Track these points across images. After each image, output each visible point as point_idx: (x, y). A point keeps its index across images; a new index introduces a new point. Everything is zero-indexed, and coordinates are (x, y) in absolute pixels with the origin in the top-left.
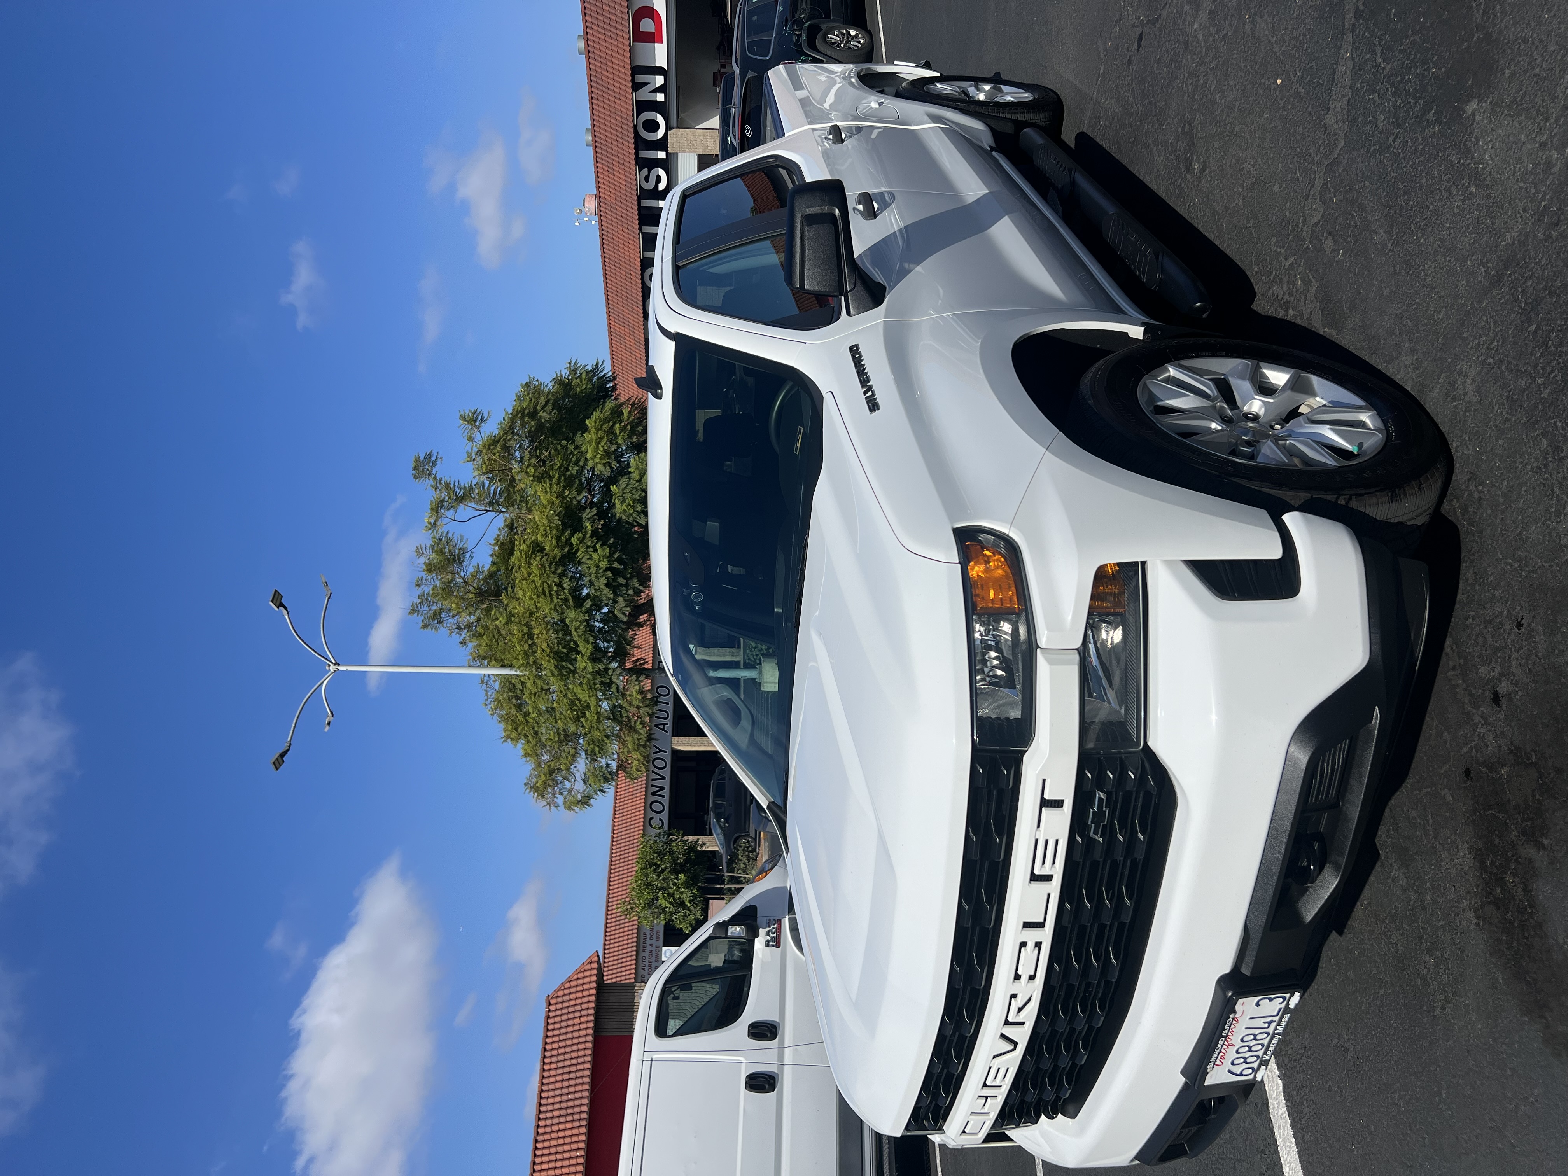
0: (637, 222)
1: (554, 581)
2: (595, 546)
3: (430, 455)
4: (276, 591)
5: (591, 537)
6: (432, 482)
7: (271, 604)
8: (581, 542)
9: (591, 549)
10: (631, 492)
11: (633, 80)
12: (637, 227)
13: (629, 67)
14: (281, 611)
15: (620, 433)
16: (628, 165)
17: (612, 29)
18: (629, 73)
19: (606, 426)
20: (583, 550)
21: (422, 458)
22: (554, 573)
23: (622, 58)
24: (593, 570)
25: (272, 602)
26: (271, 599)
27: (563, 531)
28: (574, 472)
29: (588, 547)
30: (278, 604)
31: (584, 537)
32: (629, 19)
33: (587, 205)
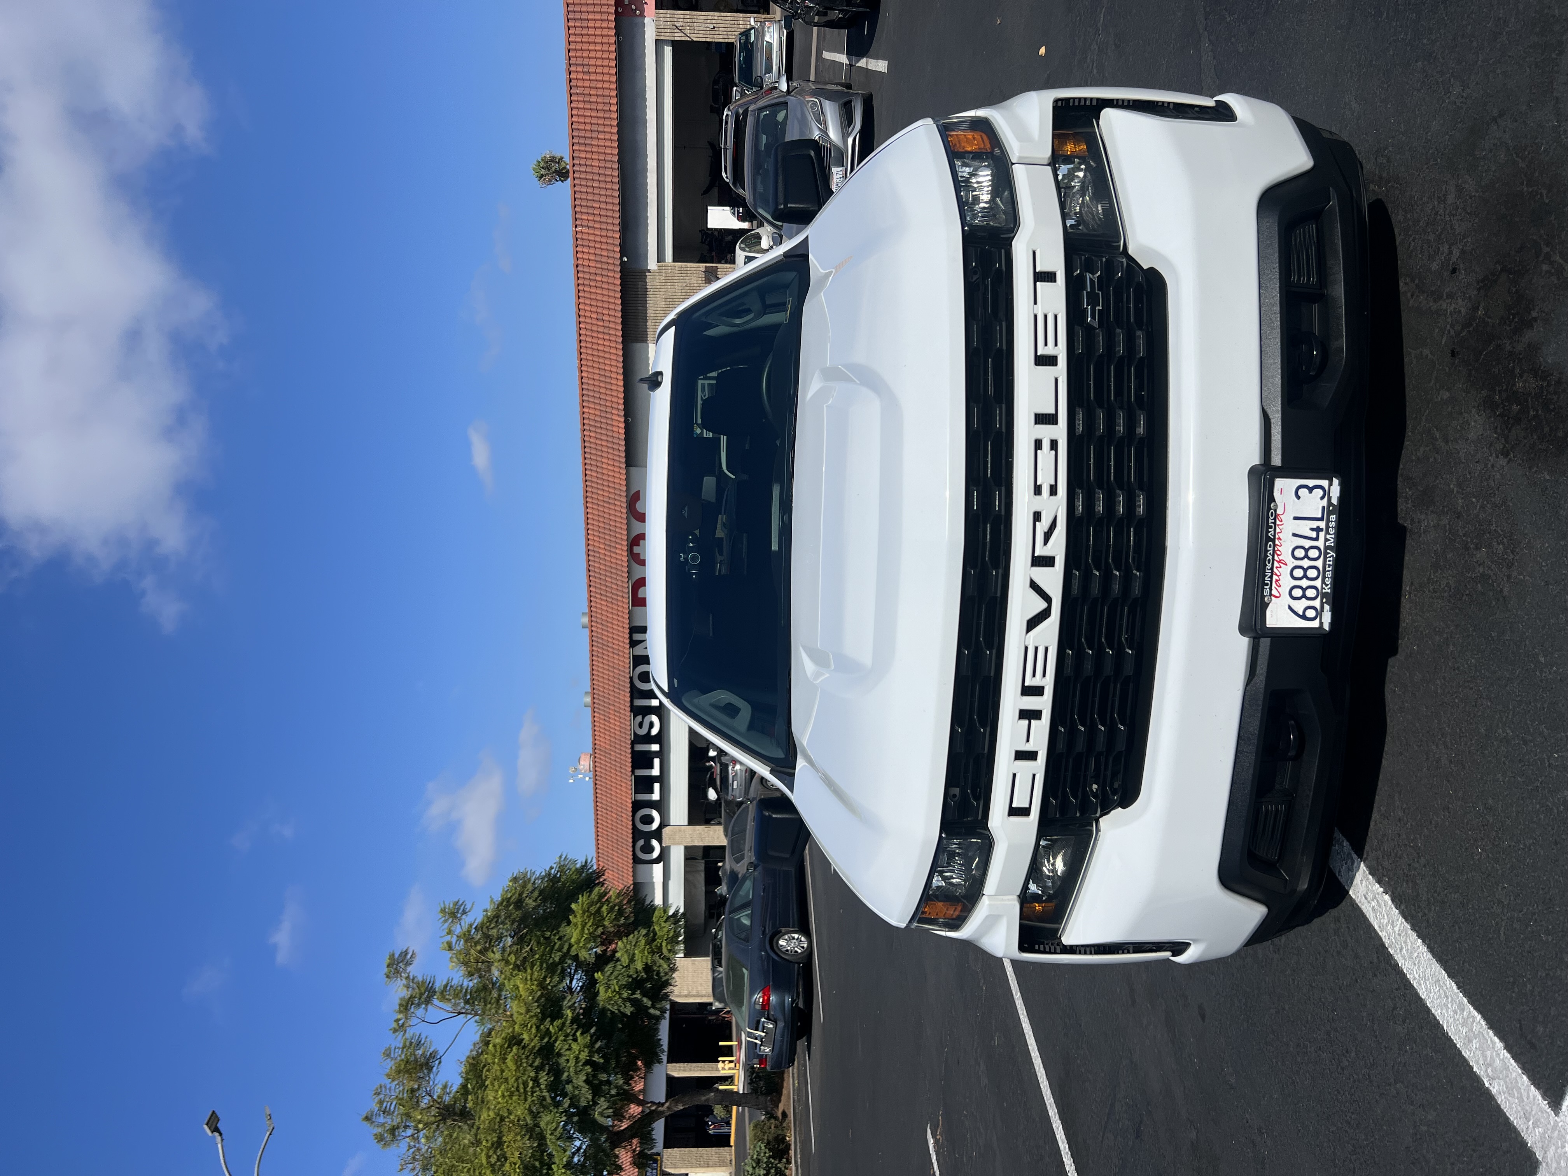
0: (630, 765)
1: (529, 1076)
2: (574, 1035)
3: (406, 953)
4: (214, 1112)
5: (572, 1023)
6: (404, 981)
7: (206, 1127)
8: (560, 1030)
9: (571, 1038)
10: (616, 978)
11: (631, 638)
12: (630, 769)
13: (627, 626)
14: (214, 1137)
15: (607, 914)
16: (623, 712)
17: (613, 596)
18: (627, 631)
19: (593, 909)
20: (562, 1038)
21: (396, 956)
22: (531, 1066)
23: (621, 619)
24: (572, 1063)
25: (207, 1124)
26: (206, 1122)
27: (542, 1020)
28: (557, 959)
29: (567, 1036)
30: (213, 1128)
31: (563, 1024)
32: (628, 587)
33: (582, 763)
